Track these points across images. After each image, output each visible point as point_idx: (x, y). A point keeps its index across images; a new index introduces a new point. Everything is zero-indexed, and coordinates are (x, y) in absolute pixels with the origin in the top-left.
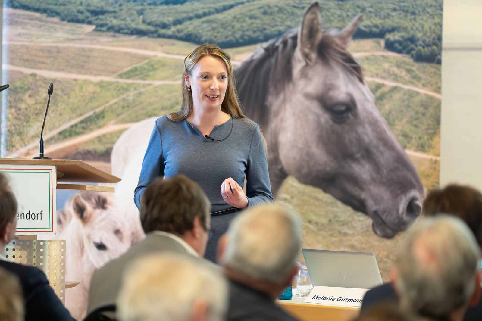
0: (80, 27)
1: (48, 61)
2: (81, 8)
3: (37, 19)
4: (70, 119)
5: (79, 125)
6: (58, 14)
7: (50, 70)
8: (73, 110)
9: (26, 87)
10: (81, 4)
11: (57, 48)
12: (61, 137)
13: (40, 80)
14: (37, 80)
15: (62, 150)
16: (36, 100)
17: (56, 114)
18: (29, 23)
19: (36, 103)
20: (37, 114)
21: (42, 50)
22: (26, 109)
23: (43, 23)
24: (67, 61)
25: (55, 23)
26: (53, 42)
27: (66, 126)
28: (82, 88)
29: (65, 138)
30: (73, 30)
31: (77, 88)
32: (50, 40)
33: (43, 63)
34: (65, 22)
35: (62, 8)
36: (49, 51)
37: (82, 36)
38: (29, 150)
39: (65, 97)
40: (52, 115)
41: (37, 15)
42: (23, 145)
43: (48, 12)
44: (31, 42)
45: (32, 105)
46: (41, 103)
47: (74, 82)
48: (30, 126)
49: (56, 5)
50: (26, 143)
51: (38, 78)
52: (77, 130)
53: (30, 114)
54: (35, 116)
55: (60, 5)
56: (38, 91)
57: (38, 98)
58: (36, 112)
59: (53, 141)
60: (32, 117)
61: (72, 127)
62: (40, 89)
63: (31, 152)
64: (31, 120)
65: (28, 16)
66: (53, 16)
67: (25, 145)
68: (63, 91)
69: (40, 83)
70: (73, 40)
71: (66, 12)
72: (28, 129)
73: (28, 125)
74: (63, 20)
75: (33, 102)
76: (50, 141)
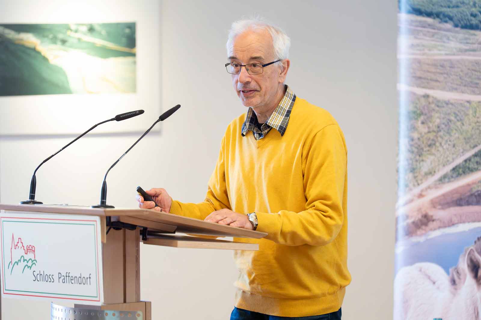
0: (475, 35)
1: (441, 78)
2: (474, 10)
3: (430, 25)
4: (464, 151)
5: (473, 160)
6: (451, 19)
7: (443, 89)
8: (467, 140)
9: (418, 112)
10: (474, 5)
11: (450, 60)
12: (454, 175)
13: (433, 103)
14: (429, 103)
15: (452, 192)
16: (429, 128)
17: (449, 145)
18: (421, 31)
19: (429, 132)
20: (430, 146)
21: (434, 65)
22: (419, 139)
23: (436, 31)
24: (460, 78)
25: (448, 30)
26: (447, 54)
27: (459, 161)
28: (475, 112)
29: (459, 175)
30: (466, 39)
31: (471, 112)
32: (443, 52)
33: (437, 81)
34: (458, 29)
35: (455, 10)
36: (442, 66)
37: (475, 46)
38: (422, 191)
39: (459, 124)
40: (445, 147)
41: (430, 20)
42: (416, 184)
43: (441, 16)
44: (424, 54)
45: (425, 133)
46: (434, 131)
47: (468, 105)
48: (423, 161)
49: (449, 7)
50: (420, 182)
51: (431, 100)
52: (471, 166)
53: (423, 146)
54: (428, 148)
55: (453, 7)
56: (431, 116)
57: (431, 125)
58: (429, 143)
59: (447, 180)
60: (425, 149)
61: (466, 161)
62: (433, 114)
63: (424, 193)
64: (424, 153)
65: (420, 22)
66: (446, 22)
67: (418, 184)
68: (456, 115)
69: (433, 106)
70: (466, 50)
71: (459, 16)
72: (421, 163)
73: (421, 159)
74: (456, 26)
75: (426, 130)
76: (443, 179)
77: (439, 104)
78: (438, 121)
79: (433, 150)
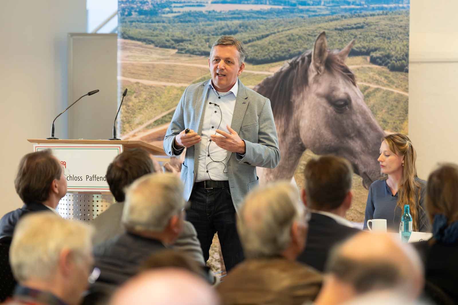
0: (168, 51)
1: (147, 74)
2: (168, 38)
3: (139, 46)
4: (162, 112)
5: (167, 116)
6: (152, 42)
7: (148, 79)
8: (164, 106)
9: (132, 91)
10: (168, 35)
11: (153, 65)
12: (156, 125)
13: (142, 86)
14: (140, 87)
15: (157, 133)
16: (139, 100)
17: (152, 109)
18: (134, 48)
19: (139, 102)
20: (140, 109)
21: (142, 66)
22: (133, 106)
23: (144, 49)
24: (159, 73)
25: (151, 48)
26: (150, 61)
27: (159, 117)
28: (169, 91)
29: (158, 125)
30: (163, 53)
31: (166, 91)
32: (148, 60)
33: (144, 75)
34: (158, 48)
35: (156, 38)
36: (147, 67)
37: (169, 57)
38: (135, 133)
39: (158, 98)
40: (150, 110)
41: (139, 43)
42: (131, 130)
43: (147, 41)
44: (136, 61)
45: (137, 103)
46: (142, 102)
47: (164, 88)
48: (135, 117)
49: (152, 36)
50: (133, 128)
51: (140, 85)
52: (166, 119)
53: (135, 109)
54: (138, 111)
55: (155, 36)
56: (141, 94)
57: (140, 98)
58: (140, 107)
59: (151, 127)
60: (137, 111)
61: (163, 117)
62: (142, 92)
63: (136, 134)
64: (136, 113)
65: (133, 43)
66: (150, 44)
67: (133, 130)
68: (157, 93)
69: (142, 88)
70: (163, 59)
71: (158, 41)
72: (134, 119)
73: (134, 116)
74: (156, 46)
75: (137, 101)
76: (148, 127)
77: (146, 87)
78: (145, 96)
79: (142, 112)
